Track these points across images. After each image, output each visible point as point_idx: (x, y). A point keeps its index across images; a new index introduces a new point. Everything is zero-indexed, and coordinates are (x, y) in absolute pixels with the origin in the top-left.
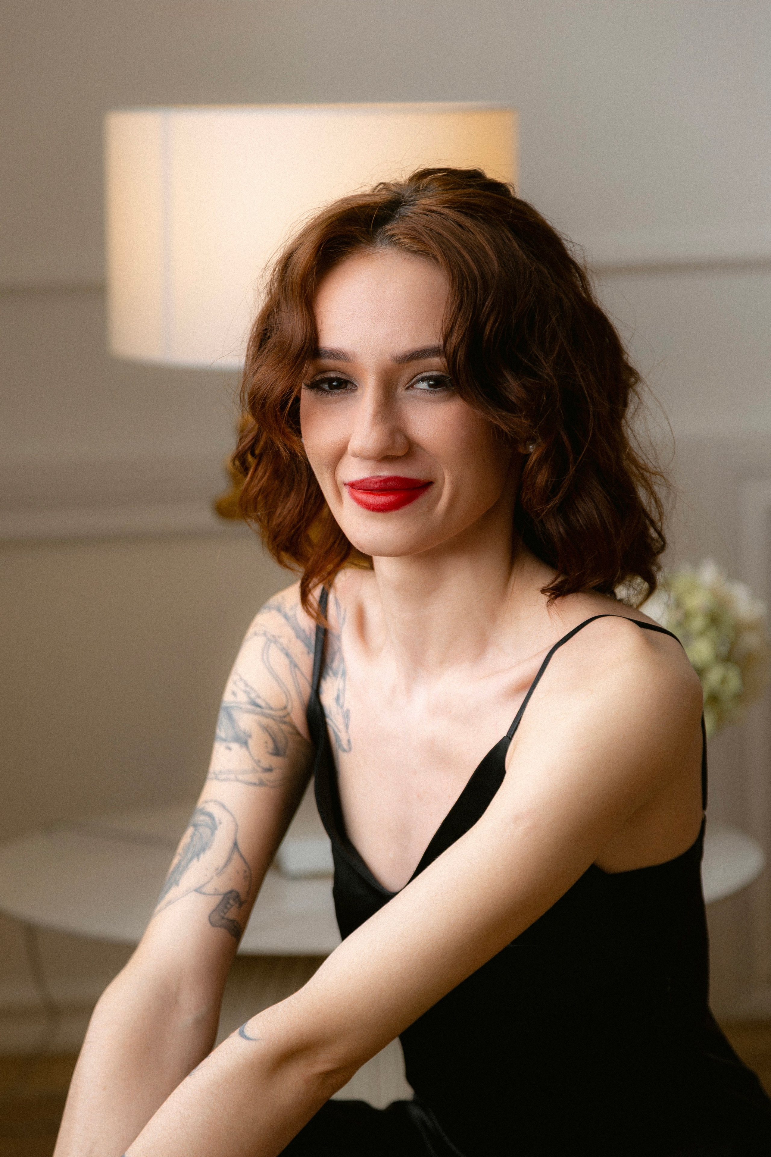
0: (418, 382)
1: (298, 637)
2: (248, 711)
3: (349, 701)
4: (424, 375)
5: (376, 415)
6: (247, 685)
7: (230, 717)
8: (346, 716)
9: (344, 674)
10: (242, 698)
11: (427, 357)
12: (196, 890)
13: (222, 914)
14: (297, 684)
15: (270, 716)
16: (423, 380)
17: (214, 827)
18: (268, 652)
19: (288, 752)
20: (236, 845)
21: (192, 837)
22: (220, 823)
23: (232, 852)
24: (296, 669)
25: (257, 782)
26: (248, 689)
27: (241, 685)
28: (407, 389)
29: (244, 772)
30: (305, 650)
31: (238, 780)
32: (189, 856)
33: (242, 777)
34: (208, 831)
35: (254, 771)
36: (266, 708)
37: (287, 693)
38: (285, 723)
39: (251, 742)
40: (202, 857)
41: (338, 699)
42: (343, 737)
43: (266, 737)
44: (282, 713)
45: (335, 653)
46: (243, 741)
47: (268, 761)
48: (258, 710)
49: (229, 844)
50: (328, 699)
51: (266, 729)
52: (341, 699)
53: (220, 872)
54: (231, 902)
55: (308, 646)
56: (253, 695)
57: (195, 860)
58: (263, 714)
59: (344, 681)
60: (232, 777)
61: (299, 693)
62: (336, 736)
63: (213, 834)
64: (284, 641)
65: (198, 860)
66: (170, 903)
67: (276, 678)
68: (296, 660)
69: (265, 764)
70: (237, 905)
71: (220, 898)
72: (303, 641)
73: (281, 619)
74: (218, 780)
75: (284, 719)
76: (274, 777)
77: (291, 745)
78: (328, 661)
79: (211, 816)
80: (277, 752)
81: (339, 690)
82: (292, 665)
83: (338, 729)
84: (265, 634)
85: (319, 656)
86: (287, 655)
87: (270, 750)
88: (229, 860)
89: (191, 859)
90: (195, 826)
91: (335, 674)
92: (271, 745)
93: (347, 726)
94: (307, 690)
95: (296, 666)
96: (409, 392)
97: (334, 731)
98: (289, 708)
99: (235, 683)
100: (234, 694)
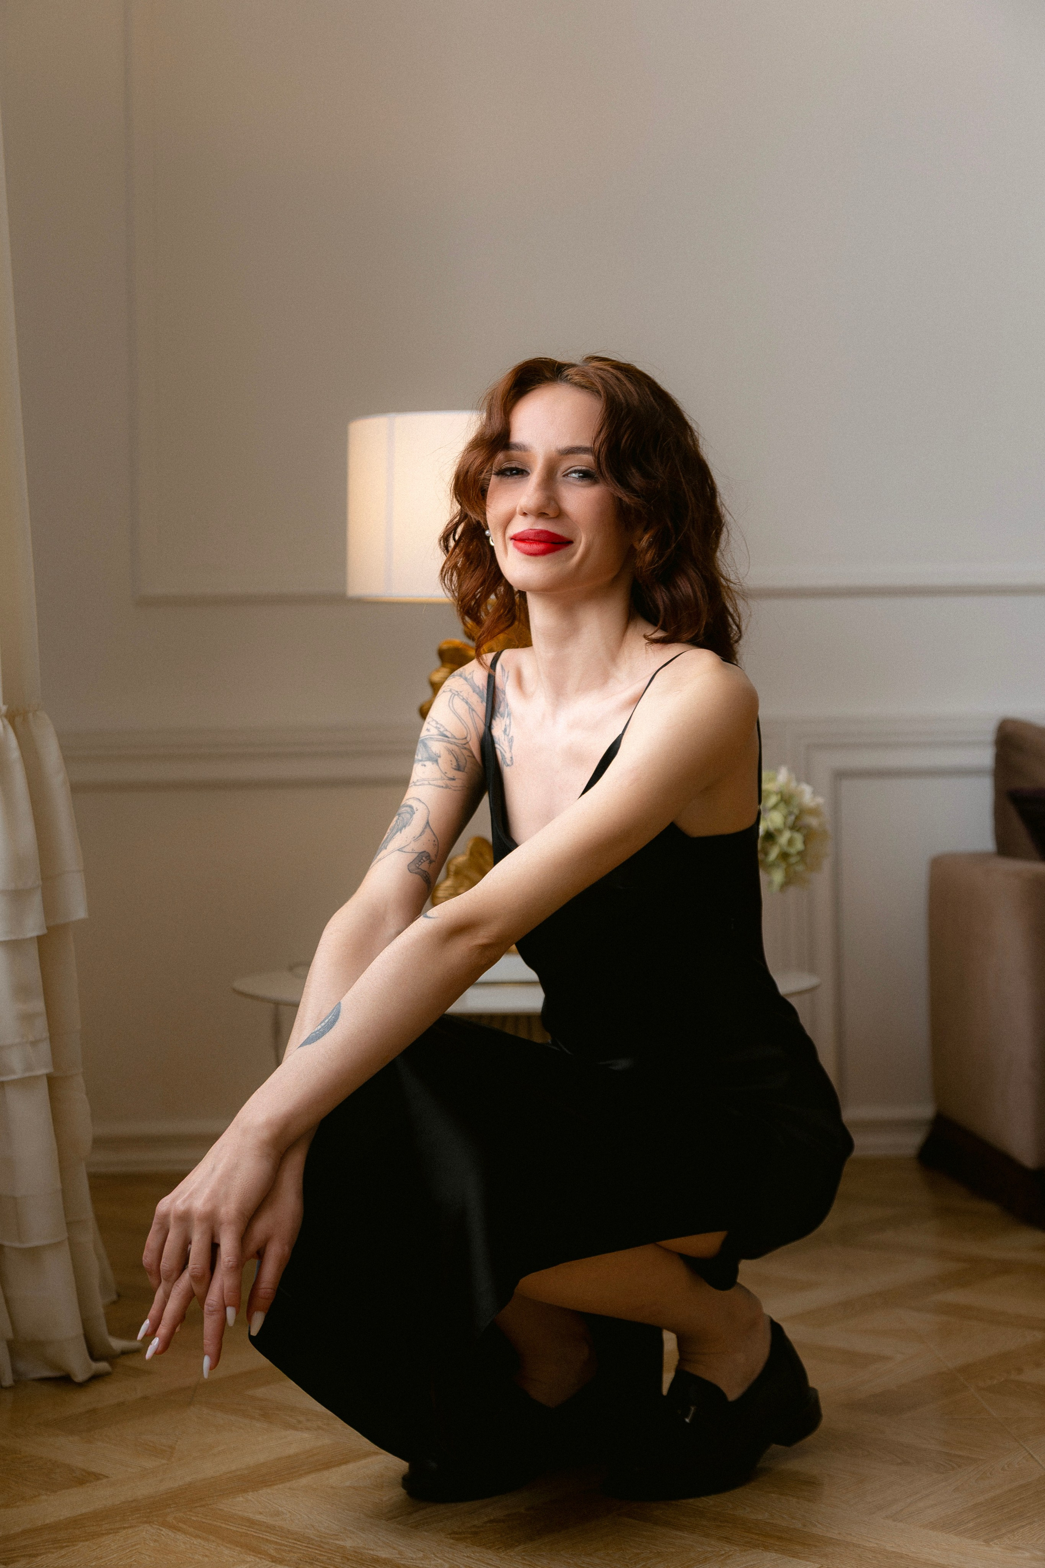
0: (571, 472)
1: (474, 691)
2: (438, 740)
3: (513, 731)
4: (576, 468)
5: (539, 485)
6: (437, 723)
7: (425, 745)
8: (511, 741)
9: (509, 715)
10: (434, 731)
11: (580, 453)
12: (398, 850)
13: (417, 865)
14: (474, 723)
15: (455, 744)
16: (575, 472)
17: (413, 813)
18: (452, 701)
19: (466, 769)
20: (428, 823)
21: (397, 821)
22: (417, 810)
23: (425, 828)
24: (473, 712)
25: (444, 786)
26: (438, 726)
27: (434, 724)
28: (564, 476)
29: (436, 779)
30: (479, 700)
31: (430, 784)
32: (394, 831)
33: (434, 782)
34: (408, 816)
35: (442, 779)
36: (452, 738)
37: (467, 728)
38: (465, 748)
39: (440, 761)
40: (403, 830)
41: (505, 730)
42: (508, 756)
43: (451, 757)
44: (464, 742)
45: (501, 702)
46: (434, 759)
47: (452, 773)
48: (447, 739)
49: (423, 823)
50: (497, 731)
51: (451, 752)
52: (508, 730)
53: (416, 839)
54: (424, 858)
55: (481, 697)
56: (442, 730)
57: (399, 833)
58: (449, 742)
59: (510, 719)
60: (426, 782)
61: (476, 728)
62: (503, 756)
63: (412, 816)
64: (465, 695)
65: (401, 833)
66: (380, 860)
67: (459, 718)
68: (473, 706)
69: (450, 775)
70: (428, 861)
71: (416, 855)
72: (477, 694)
73: (463, 682)
74: (416, 785)
75: (465, 746)
76: (458, 783)
77: (469, 765)
78: (496, 707)
79: (411, 807)
80: (458, 768)
81: (506, 725)
82: (470, 709)
83: (504, 750)
84: (450, 691)
85: (490, 703)
86: (467, 703)
87: (453, 767)
88: (423, 832)
89: (397, 832)
90: (399, 815)
91: (502, 716)
92: (455, 763)
93: (511, 747)
94: (481, 727)
95: (473, 710)
96: (565, 478)
97: (501, 752)
98: (468, 739)
99: (429, 723)
100: (428, 730)
